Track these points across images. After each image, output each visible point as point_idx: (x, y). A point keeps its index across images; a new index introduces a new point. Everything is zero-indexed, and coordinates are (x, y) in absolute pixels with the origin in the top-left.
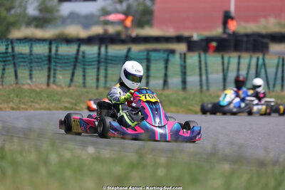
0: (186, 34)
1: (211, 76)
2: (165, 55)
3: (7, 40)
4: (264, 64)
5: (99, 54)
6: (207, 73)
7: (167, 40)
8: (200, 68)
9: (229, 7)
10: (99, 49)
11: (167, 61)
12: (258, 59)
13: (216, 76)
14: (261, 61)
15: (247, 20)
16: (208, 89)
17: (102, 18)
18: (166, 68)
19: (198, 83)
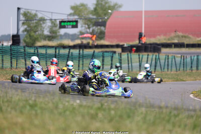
0: (121, 44)
1: (133, 64)
2: (111, 54)
3: (35, 47)
4: (159, 58)
5: (79, 54)
6: (131, 63)
7: (112, 46)
8: (128, 60)
9: (142, 30)
10: (80, 51)
11: (112, 57)
12: (156, 56)
13: (136, 64)
14: (157, 57)
15: (150, 36)
16: (132, 71)
17: (80, 36)
18: (112, 60)
19: (127, 68)
